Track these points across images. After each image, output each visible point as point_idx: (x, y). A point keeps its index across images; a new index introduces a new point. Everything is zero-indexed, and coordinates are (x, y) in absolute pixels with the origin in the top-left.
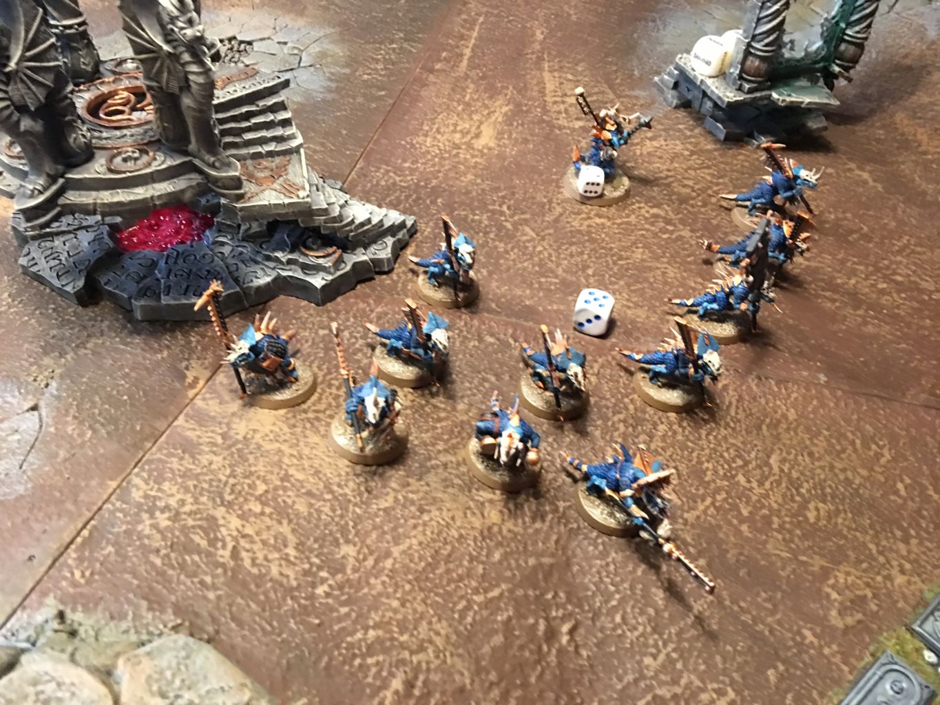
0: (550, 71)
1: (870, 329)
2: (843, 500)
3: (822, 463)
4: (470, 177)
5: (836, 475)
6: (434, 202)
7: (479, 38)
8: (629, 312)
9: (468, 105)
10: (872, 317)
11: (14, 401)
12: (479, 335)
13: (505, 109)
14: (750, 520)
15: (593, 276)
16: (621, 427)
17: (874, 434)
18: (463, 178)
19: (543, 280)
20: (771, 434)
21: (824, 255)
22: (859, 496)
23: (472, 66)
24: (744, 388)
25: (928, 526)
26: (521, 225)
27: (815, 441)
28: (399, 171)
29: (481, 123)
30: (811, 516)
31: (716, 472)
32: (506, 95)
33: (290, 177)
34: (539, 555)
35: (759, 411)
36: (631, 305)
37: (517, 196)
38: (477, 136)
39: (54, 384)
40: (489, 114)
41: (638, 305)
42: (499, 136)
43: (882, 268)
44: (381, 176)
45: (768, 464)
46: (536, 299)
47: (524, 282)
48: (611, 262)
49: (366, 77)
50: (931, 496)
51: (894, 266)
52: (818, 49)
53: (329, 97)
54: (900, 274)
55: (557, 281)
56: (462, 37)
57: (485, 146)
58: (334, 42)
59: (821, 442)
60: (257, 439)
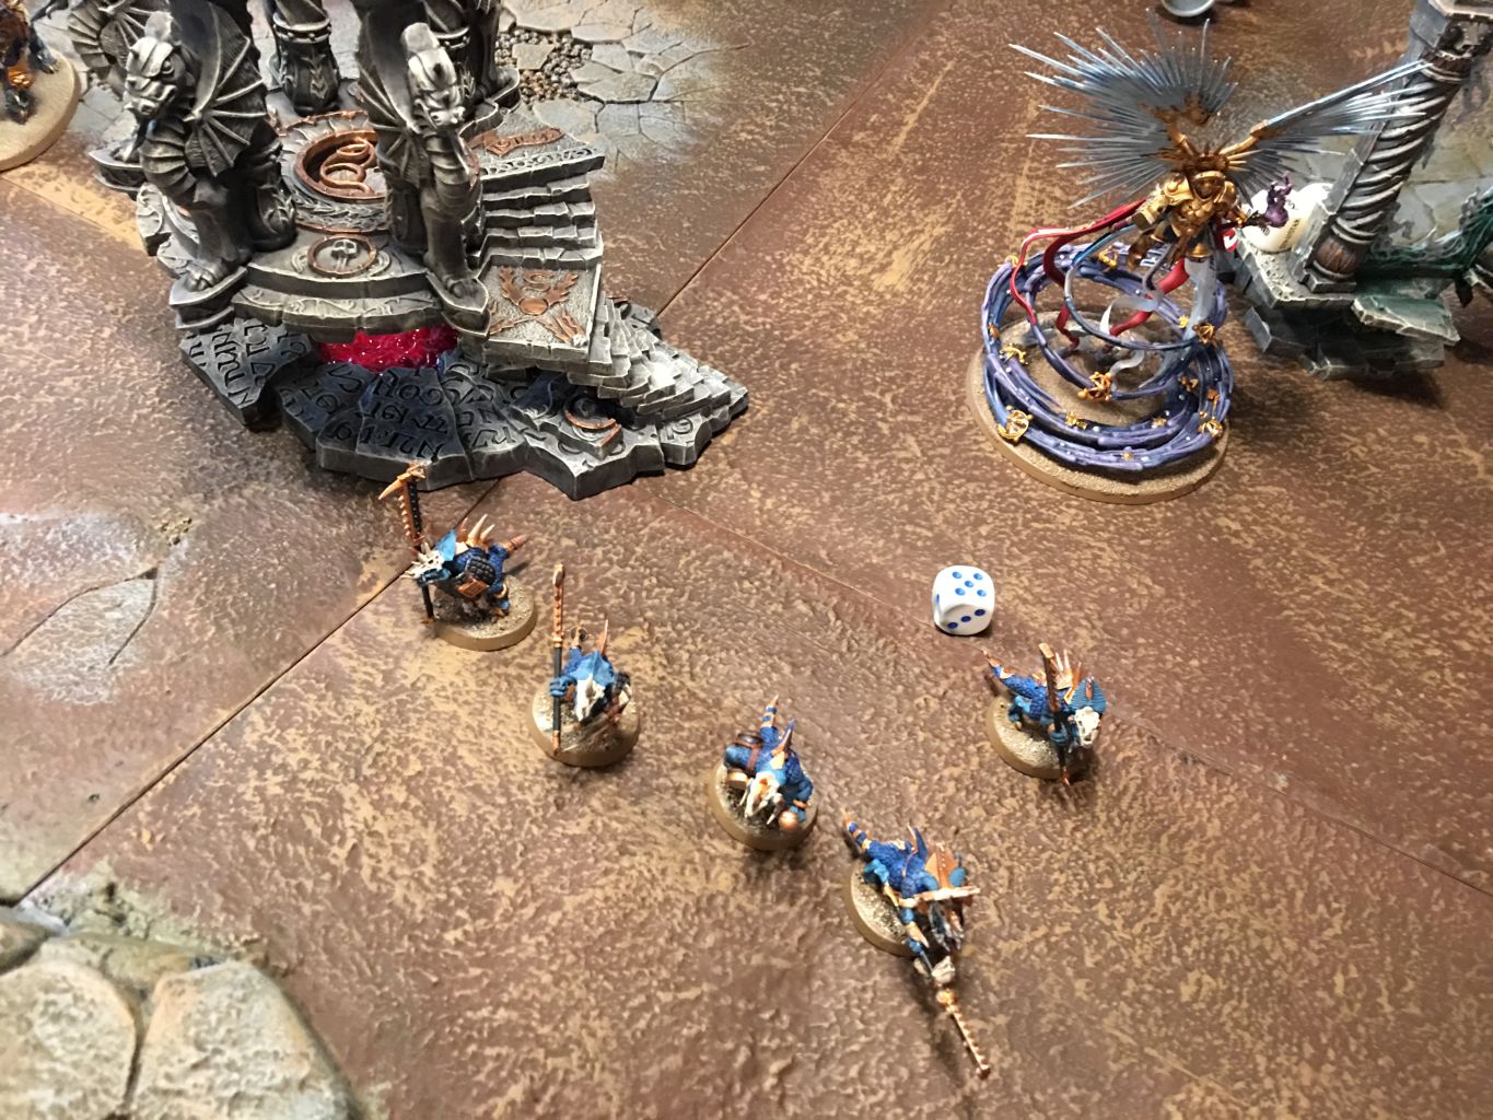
0: (1029, 178)
1: (1386, 719)
2: (1242, 980)
3: (1231, 915)
4: (851, 335)
5: (1246, 938)
6: (784, 367)
7: (936, 100)
8: (1022, 609)
9: (885, 212)
10: (1398, 702)
11: (128, 559)
12: (788, 595)
13: (939, 231)
14: (1093, 976)
15: (987, 538)
16: (951, 787)
17: (1330, 890)
18: (839, 336)
19: (909, 528)
20: (1172, 851)
21: (1359, 581)
22: (1271, 979)
23: (907, 148)
24: (1155, 769)
25: (1357, 1052)
26: (904, 432)
27: (1235, 879)
28: (748, 304)
29: (896, 248)
30: (1186, 991)
31: (1067, 888)
32: (949, 206)
33: (571, 307)
34: (771, 952)
35: (1165, 811)
36: (1030, 598)
37: (912, 382)
38: (883, 268)
39: (185, 544)
40: (911, 234)
41: (1040, 601)
42: (916, 275)
43: (1443, 623)
44: (721, 307)
45: (1149, 897)
46: (889, 557)
47: (879, 525)
48: (1020, 521)
49: (744, 135)
50: (1381, 1006)
51: (1464, 624)
52: (1452, 241)
53: (681, 160)
54: (1469, 639)
55: (930, 534)
56: (910, 92)
57: (891, 288)
58: (713, 67)
59: (1243, 882)
60: (430, 691)
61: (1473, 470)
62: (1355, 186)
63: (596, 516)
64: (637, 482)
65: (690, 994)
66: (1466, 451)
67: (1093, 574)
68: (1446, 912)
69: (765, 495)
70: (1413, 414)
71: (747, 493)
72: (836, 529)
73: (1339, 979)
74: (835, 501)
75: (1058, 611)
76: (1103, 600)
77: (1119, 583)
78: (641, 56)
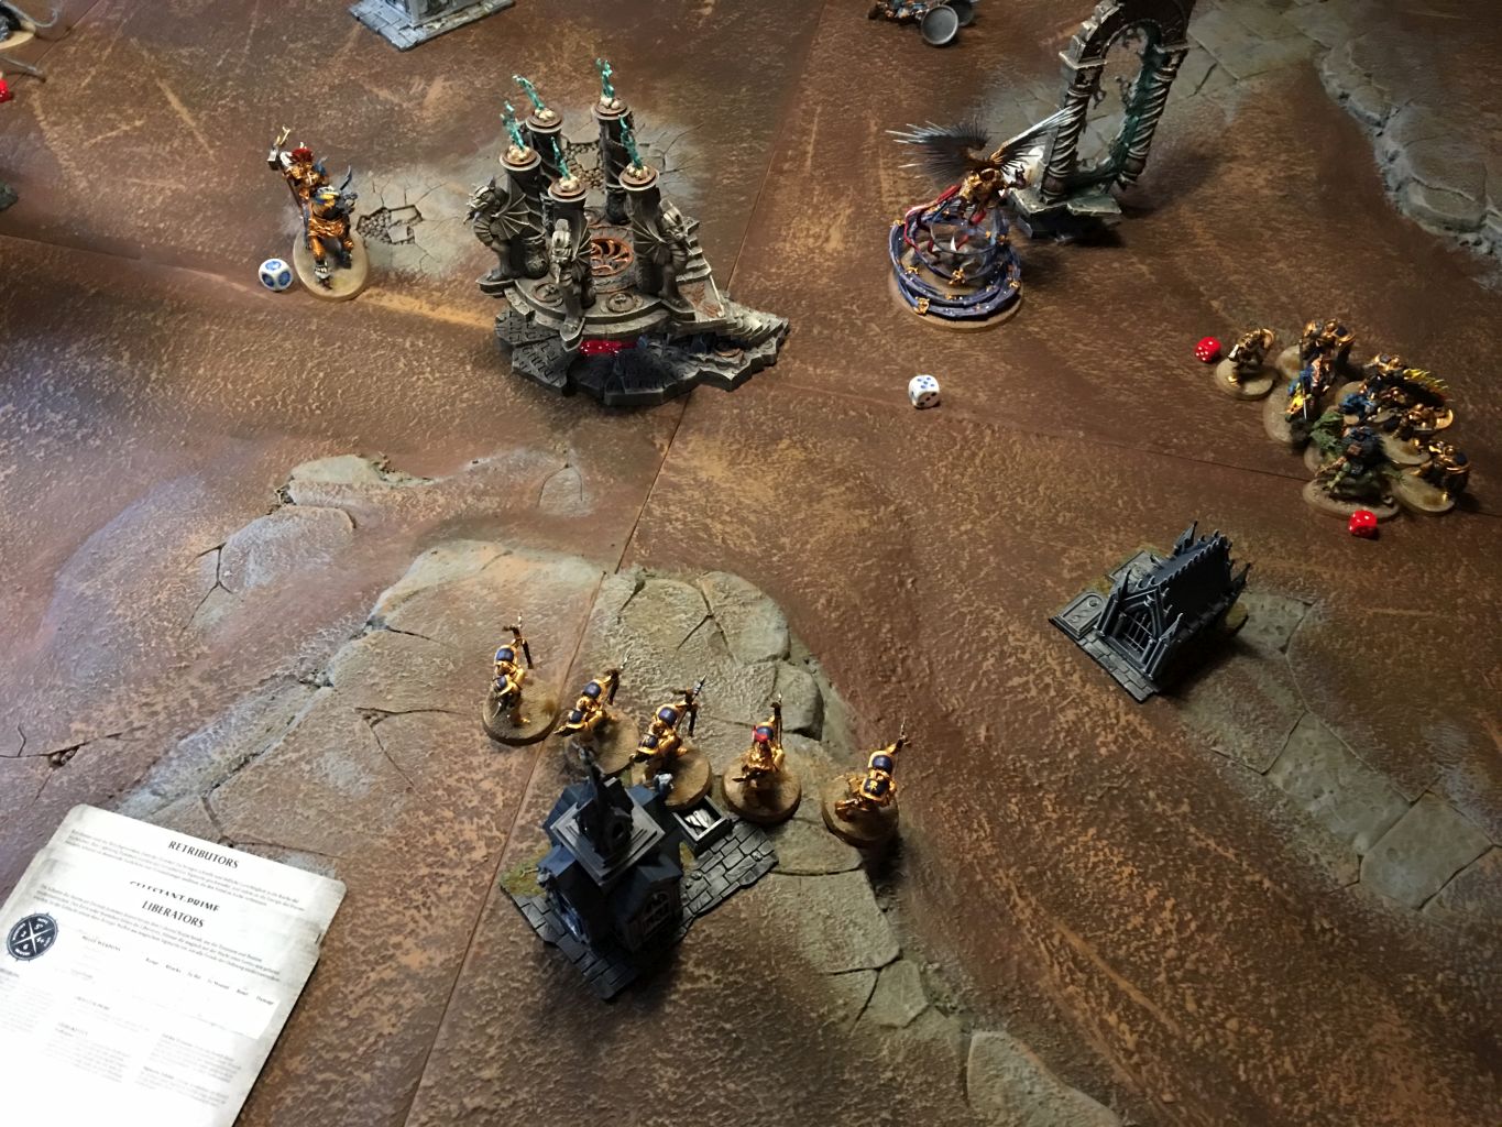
0: (885, 169)
1: (1122, 398)
2: (1081, 510)
3: (1072, 489)
4: (825, 280)
5: (1079, 496)
6: (799, 304)
7: (819, 133)
9: (816, 208)
10: (1126, 390)
11: (553, 462)
12: (844, 410)
13: (848, 211)
14: (1022, 523)
16: (944, 470)
17: (1110, 470)
18: (819, 281)
19: (887, 367)
20: (1041, 472)
21: (1099, 341)
22: (1093, 508)
23: (815, 167)
25: (1132, 525)
26: (869, 322)
27: (1070, 475)
28: (768, 276)
29: (830, 226)
30: (1060, 520)
31: (1003, 495)
32: (848, 196)
33: (708, 299)
34: (893, 544)
36: (953, 386)
37: (864, 296)
38: (827, 240)
39: (571, 451)
40: (835, 217)
41: (958, 385)
42: (845, 239)
43: (1140, 351)
44: (755, 281)
45: (1037, 491)
46: (883, 382)
47: (873, 369)
48: (937, 351)
49: (725, 181)
50: (1139, 507)
51: (1150, 349)
52: (1107, 163)
53: (700, 204)
54: (1153, 355)
55: (898, 367)
56: (805, 132)
57: (835, 250)
58: (691, 143)
59: (1074, 476)
60: (715, 481)
61: (1143, 275)
62: (1054, 151)
63: (743, 396)
64: (754, 377)
65: (869, 563)
66: (1140, 266)
67: (978, 367)
68: (1160, 467)
69: (815, 368)
70: (1109, 253)
71: (806, 370)
72: (854, 376)
73: (1120, 502)
74: (848, 363)
75: (967, 388)
76: (986, 378)
77: (991, 368)
78: (648, 145)
